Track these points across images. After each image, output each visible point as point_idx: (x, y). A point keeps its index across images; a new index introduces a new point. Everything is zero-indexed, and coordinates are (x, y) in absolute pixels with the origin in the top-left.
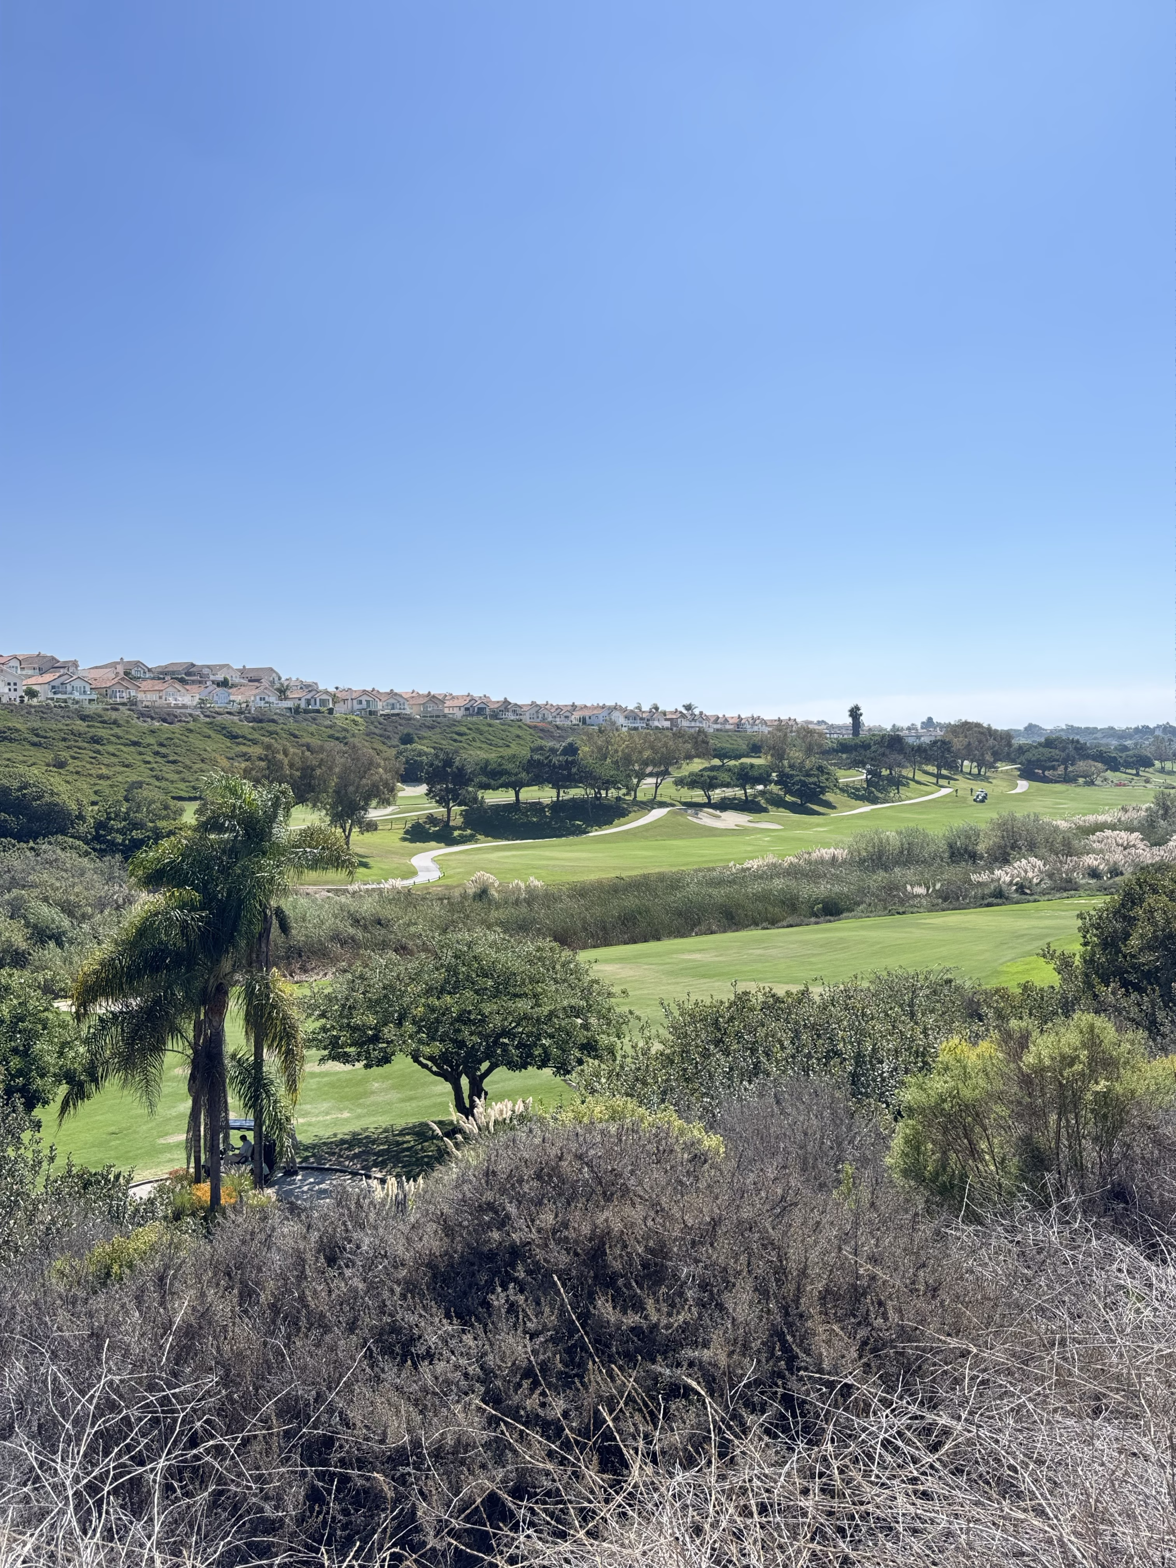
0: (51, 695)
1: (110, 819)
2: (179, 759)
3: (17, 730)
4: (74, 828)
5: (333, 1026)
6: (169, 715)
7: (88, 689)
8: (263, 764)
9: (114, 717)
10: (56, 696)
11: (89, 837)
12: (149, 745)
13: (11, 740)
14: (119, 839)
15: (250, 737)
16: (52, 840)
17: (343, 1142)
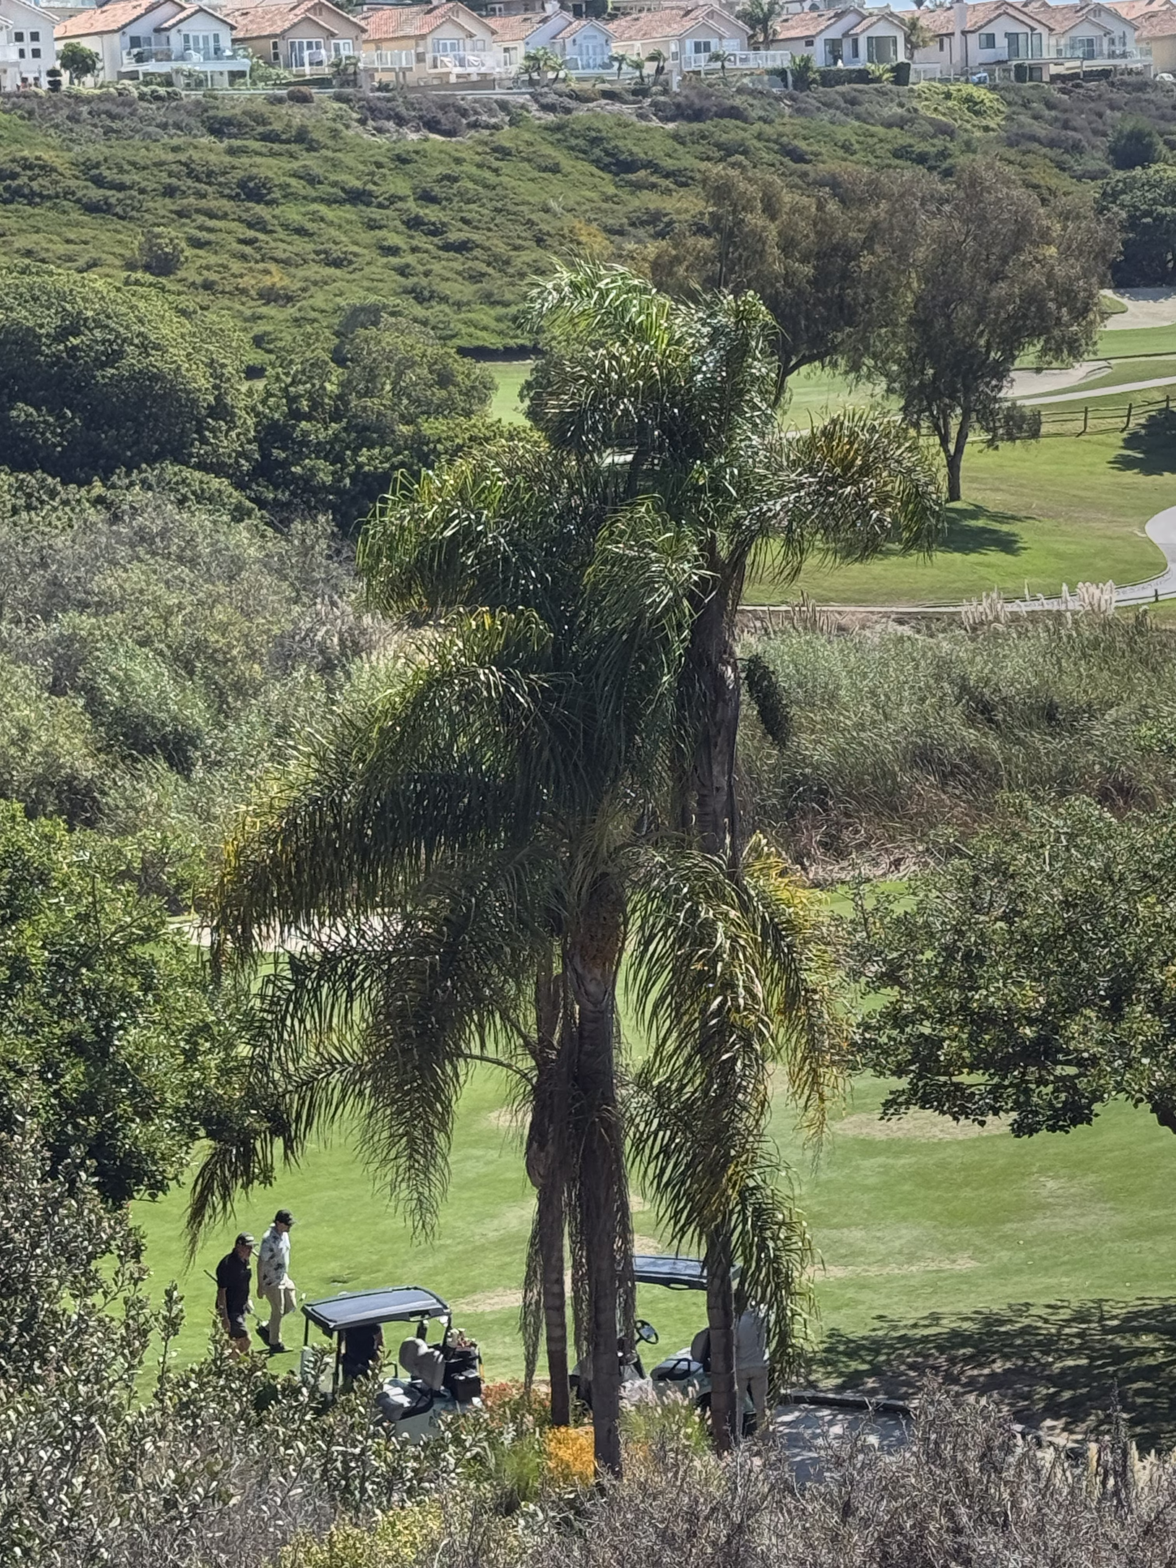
0: (129, 65)
1: (297, 415)
2: (476, 237)
3: (47, 169)
4: (204, 441)
5: (920, 1009)
6: (443, 108)
7: (225, 42)
8: (705, 244)
9: (297, 121)
10: (143, 68)
11: (245, 465)
12: (394, 199)
13: (32, 198)
14: (325, 473)
15: (668, 164)
16: (151, 476)
17: (957, 1338)
